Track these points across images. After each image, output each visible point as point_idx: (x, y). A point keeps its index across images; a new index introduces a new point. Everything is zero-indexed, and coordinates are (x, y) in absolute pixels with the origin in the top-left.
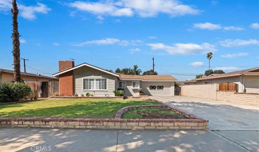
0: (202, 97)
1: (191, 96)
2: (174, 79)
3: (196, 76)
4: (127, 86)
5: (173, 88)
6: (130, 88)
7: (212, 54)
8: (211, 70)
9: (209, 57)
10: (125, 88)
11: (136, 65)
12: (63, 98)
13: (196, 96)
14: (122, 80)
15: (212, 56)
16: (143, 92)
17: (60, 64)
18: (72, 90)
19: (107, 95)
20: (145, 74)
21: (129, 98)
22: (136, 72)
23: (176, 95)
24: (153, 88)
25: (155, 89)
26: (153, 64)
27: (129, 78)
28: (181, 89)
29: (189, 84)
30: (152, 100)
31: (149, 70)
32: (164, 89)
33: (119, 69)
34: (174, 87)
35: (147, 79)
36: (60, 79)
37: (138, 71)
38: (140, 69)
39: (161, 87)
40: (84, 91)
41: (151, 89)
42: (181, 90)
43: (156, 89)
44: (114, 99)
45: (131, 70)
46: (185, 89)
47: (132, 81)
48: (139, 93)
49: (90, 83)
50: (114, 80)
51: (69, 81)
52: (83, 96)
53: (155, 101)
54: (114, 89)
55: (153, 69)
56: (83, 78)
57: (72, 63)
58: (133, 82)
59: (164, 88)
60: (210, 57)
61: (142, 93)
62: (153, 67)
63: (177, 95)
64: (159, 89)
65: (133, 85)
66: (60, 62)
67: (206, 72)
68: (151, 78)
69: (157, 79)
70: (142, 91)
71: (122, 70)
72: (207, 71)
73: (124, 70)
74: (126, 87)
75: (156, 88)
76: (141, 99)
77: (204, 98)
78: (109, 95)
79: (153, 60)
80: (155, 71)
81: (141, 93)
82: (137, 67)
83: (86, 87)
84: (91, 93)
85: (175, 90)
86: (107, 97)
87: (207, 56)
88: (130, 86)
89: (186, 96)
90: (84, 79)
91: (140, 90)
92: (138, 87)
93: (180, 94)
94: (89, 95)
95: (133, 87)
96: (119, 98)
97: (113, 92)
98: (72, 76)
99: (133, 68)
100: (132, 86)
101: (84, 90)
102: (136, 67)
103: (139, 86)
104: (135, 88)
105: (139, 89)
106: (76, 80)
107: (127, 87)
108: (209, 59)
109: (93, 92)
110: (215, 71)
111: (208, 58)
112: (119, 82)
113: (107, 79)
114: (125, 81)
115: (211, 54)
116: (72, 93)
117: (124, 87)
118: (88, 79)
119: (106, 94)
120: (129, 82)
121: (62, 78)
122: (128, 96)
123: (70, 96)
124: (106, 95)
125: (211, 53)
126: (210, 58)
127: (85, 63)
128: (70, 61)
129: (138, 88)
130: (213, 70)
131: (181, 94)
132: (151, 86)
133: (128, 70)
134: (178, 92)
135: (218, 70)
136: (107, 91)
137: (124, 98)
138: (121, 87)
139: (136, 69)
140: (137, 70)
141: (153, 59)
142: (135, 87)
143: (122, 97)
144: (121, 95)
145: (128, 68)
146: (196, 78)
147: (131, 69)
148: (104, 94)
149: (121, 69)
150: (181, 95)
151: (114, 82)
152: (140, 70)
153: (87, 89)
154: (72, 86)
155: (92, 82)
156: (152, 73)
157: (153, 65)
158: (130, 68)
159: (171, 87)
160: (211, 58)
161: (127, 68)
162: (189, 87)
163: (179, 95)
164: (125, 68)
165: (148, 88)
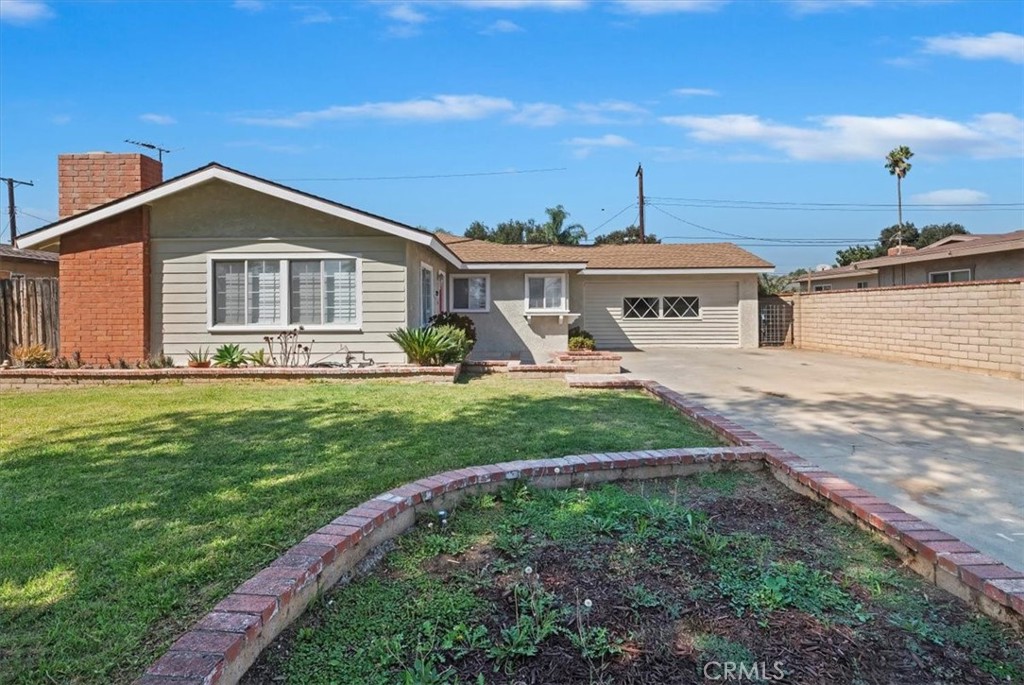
0: (936, 359)
1: (855, 349)
2: (753, 264)
3: (839, 253)
4: (495, 302)
5: (748, 309)
6: (517, 312)
7: (912, 155)
8: (910, 227)
9: (897, 169)
10: (488, 309)
11: (560, 206)
12: (69, 380)
13: (890, 353)
14: (470, 267)
15: (909, 165)
16: (587, 330)
17: (63, 174)
18: (141, 326)
19: (359, 358)
20: (600, 241)
21: (496, 368)
22: (559, 237)
23: (768, 344)
24: (640, 307)
25: (651, 315)
26: (638, 194)
27: (508, 259)
28: (795, 316)
29: (826, 288)
30: (641, 387)
31: (623, 229)
32: (700, 317)
33: (478, 224)
34: (755, 303)
35: (611, 265)
36: (66, 263)
37: (572, 231)
38: (579, 226)
39: (683, 306)
40: (214, 333)
41: (633, 315)
42: (796, 320)
43: (661, 316)
44: (394, 379)
45: (538, 227)
46: (813, 313)
47: (527, 276)
48: (567, 336)
49: (255, 283)
50: (401, 268)
51: (124, 272)
52: (206, 365)
53: (661, 395)
54: (404, 316)
55: (637, 224)
56: (210, 257)
57: (138, 167)
58: (530, 279)
59: (700, 310)
60: (903, 166)
61: (580, 339)
62: (638, 210)
63: (775, 345)
64: (673, 314)
65: (531, 297)
66: (62, 159)
67: (883, 233)
68: (629, 260)
69: (662, 264)
70: (585, 328)
71: (496, 229)
72: (887, 230)
73: (502, 228)
74: (495, 309)
75: (656, 308)
76: (570, 378)
77: (949, 367)
78: (367, 356)
79: (641, 178)
80: (647, 233)
81: (574, 340)
82: (564, 217)
83: (230, 308)
84: (250, 347)
85: (760, 317)
86: (355, 368)
87: (888, 162)
88: (517, 303)
89: (822, 350)
90: (215, 262)
91: (571, 322)
92: (558, 304)
93: (788, 337)
94: (236, 357)
95: (530, 306)
96: (425, 373)
97: (391, 337)
98: (141, 244)
99: (543, 220)
100: (527, 301)
101: (219, 328)
102: (557, 216)
103: (564, 300)
104: (544, 311)
105: (565, 317)
106: (169, 266)
107: (499, 304)
108: (896, 176)
109: (261, 338)
110: (925, 230)
111: (893, 173)
112: (455, 280)
113: (359, 261)
114: (488, 276)
115: (907, 152)
116: (142, 348)
117: (484, 307)
118: (243, 261)
119: (352, 347)
120: (507, 281)
121: (79, 255)
122: (491, 362)
123: (124, 366)
124: (349, 359)
125: (907, 149)
126: (904, 171)
127: (212, 165)
128: (129, 157)
129: (562, 309)
130: (916, 226)
131: (796, 338)
132: (633, 301)
133: (522, 230)
134: (775, 328)
135: (940, 225)
136: (360, 332)
137: (463, 376)
138: (467, 307)
139: (561, 223)
140: (563, 229)
141: (640, 172)
142: (541, 306)
143: (448, 368)
144: (448, 357)
145: (524, 220)
146: (839, 261)
147: (536, 224)
148: (336, 348)
149: (492, 226)
150: (796, 343)
151: (404, 276)
152: (577, 230)
153: (239, 318)
154: (141, 304)
155: (265, 277)
156: (637, 235)
157: (638, 200)
158: (531, 222)
159: (740, 302)
160: (908, 173)
161: (518, 223)
162: (842, 305)
163: (786, 346)
164: (507, 222)
165: (616, 312)
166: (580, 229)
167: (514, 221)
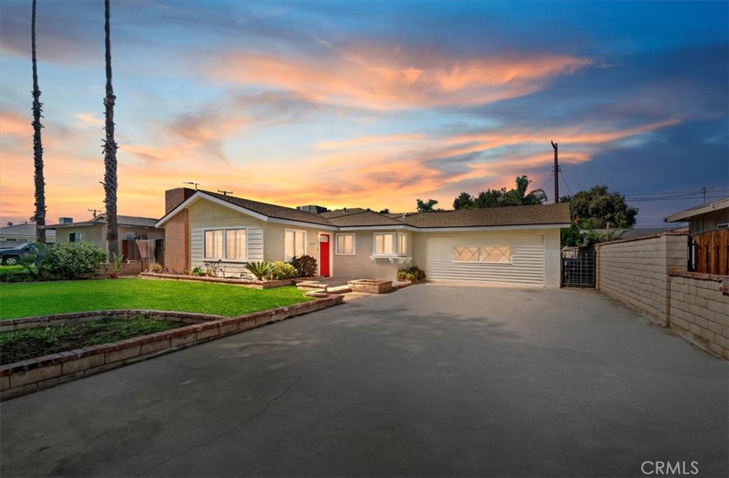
1: (614, 293)
5: (551, 257)
6: (369, 256)
10: (354, 253)
11: (525, 177)
18: (184, 258)
19: (245, 275)
22: (523, 200)
23: (571, 286)
25: (474, 259)
27: (363, 224)
28: (597, 262)
32: (511, 262)
33: (465, 194)
34: (556, 253)
35: (443, 225)
36: (167, 233)
37: (535, 194)
38: (540, 190)
42: (597, 267)
43: (481, 260)
46: (604, 261)
47: (374, 234)
48: (396, 271)
49: (217, 240)
50: (261, 232)
57: (183, 193)
59: (511, 257)
65: (376, 246)
74: (358, 253)
78: (248, 274)
82: (528, 184)
83: (210, 251)
89: (606, 293)
90: (205, 231)
95: (376, 253)
98: (184, 222)
99: (512, 187)
100: (374, 249)
101: (206, 259)
102: (522, 183)
103: (395, 249)
104: (383, 255)
105: (395, 259)
106: (193, 233)
112: (338, 236)
113: (247, 229)
114: (355, 234)
116: (184, 267)
118: (213, 230)
119: (244, 270)
120: (365, 237)
121: (169, 229)
124: (241, 275)
129: (393, 254)
138: (344, 253)
139: (525, 189)
140: (527, 193)
142: (383, 252)
145: (498, 189)
150: (597, 286)
151: (262, 236)
153: (213, 255)
154: (184, 249)
155: (219, 237)
158: (503, 189)
159: (545, 251)
161: (494, 191)
164: (486, 191)
165: (449, 257)
166: (541, 193)
167: (491, 190)
